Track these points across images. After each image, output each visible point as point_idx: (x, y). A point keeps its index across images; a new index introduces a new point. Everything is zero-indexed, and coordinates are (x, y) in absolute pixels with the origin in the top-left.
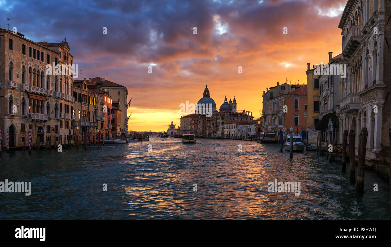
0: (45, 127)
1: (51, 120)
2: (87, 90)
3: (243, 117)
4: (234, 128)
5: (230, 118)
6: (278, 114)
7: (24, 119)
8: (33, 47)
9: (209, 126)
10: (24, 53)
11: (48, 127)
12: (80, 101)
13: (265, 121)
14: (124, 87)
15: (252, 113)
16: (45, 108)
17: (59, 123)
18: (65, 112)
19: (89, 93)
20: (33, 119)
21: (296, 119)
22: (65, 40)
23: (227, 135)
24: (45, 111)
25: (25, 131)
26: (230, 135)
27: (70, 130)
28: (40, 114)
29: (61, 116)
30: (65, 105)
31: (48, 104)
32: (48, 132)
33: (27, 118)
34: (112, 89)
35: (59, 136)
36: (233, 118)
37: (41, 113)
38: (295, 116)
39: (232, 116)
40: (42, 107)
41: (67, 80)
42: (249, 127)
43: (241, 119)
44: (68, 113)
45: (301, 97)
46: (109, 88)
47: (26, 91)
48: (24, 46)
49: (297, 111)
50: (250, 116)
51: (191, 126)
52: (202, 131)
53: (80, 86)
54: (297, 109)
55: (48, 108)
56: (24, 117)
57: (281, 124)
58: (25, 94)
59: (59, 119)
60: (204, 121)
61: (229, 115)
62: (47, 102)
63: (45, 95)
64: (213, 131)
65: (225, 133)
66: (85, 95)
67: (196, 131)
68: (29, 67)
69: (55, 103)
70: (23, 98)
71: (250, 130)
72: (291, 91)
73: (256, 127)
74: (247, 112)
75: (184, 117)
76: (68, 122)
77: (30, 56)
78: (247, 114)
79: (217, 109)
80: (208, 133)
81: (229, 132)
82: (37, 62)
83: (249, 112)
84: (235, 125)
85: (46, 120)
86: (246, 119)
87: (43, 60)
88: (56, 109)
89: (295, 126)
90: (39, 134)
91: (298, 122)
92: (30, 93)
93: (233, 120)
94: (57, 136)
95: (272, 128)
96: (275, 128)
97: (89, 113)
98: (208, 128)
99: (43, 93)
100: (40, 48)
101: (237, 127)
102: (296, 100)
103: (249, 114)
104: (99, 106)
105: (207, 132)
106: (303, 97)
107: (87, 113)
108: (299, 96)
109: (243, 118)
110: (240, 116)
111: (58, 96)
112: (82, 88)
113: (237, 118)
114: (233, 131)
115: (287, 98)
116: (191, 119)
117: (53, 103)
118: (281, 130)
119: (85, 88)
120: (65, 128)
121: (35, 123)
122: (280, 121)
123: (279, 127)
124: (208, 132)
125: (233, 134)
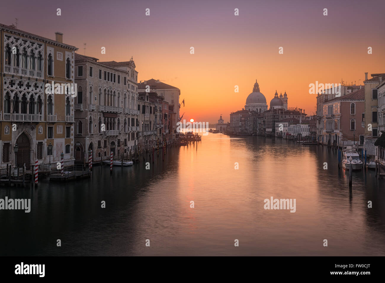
0: (117, 141)
1: (121, 134)
2: (149, 101)
4: (286, 127)
5: (282, 116)
6: (333, 118)
7: (100, 137)
8: (108, 71)
9: (259, 124)
10: (100, 78)
11: (119, 141)
12: (144, 112)
13: (319, 123)
14: (177, 88)
15: (304, 110)
16: (116, 124)
17: (127, 136)
18: (132, 126)
19: (150, 103)
20: (108, 136)
21: (353, 124)
22: (132, 59)
23: (279, 133)
24: (116, 127)
25: (101, 147)
26: (281, 133)
27: (135, 141)
28: (112, 131)
29: (129, 130)
30: (132, 119)
31: (119, 120)
32: (119, 146)
33: (103, 135)
34: (166, 90)
35: (127, 149)
36: (285, 116)
37: (113, 129)
38: (352, 120)
39: (284, 114)
40: (114, 123)
41: (133, 96)
42: (302, 127)
43: (294, 116)
44: (134, 126)
45: (358, 101)
46: (163, 89)
47: (102, 112)
48: (100, 71)
49: (354, 115)
50: (303, 114)
51: (241, 123)
52: (252, 128)
53: (143, 98)
54: (354, 113)
55: (119, 123)
56: (100, 134)
57: (336, 129)
58: (102, 114)
59: (127, 133)
60: (254, 118)
61: (281, 113)
62: (118, 118)
63: (117, 112)
64: (264, 129)
66: (147, 106)
67: (246, 128)
68: (104, 89)
69: (124, 118)
70: (100, 117)
71: (303, 130)
72: (347, 93)
73: (309, 127)
74: (299, 109)
75: (233, 113)
76: (134, 134)
77: (105, 79)
78: (299, 111)
79: (267, 104)
80: (258, 131)
82: (111, 83)
83: (301, 110)
84: (287, 123)
85: (118, 135)
86: (299, 116)
87: (114, 82)
88: (125, 123)
89: (352, 131)
90: (112, 148)
91: (355, 126)
92: (105, 112)
93: (285, 117)
94: (126, 148)
95: (326, 132)
96: (330, 132)
97: (151, 123)
98: (258, 125)
99: (115, 111)
100: (113, 70)
101: (289, 126)
102: (353, 105)
103: (301, 112)
104: (158, 114)
105: (257, 129)
106: (360, 101)
107: (148, 122)
108: (356, 100)
110: (292, 113)
111: (126, 112)
112: (144, 100)
113: (289, 116)
114: (285, 130)
115: (343, 102)
116: (241, 116)
117: (122, 118)
118: (336, 135)
119: (147, 100)
120: (132, 140)
121: (109, 139)
122: (336, 125)
123: (334, 131)
124: (259, 129)
125: (285, 133)
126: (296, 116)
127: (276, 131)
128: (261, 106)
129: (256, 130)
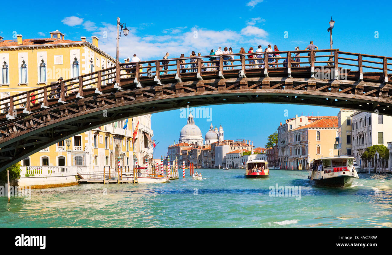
3: (244, 146)
5: (232, 148)
6: (301, 145)
9: (205, 156)
21: (318, 149)
23: (230, 164)
26: (233, 165)
36: (235, 148)
39: (233, 145)
43: (243, 148)
50: (251, 146)
51: (182, 156)
52: (197, 161)
57: (304, 154)
61: (231, 144)
64: (212, 161)
65: (228, 163)
73: (267, 156)
75: (171, 147)
81: (233, 162)
86: (247, 148)
89: (317, 155)
91: (320, 151)
95: (293, 158)
96: (297, 157)
102: (318, 132)
103: (249, 144)
109: (244, 148)
113: (239, 148)
116: (182, 149)
118: (304, 160)
122: (304, 150)
123: (302, 156)
125: (237, 164)
126: (245, 148)
127: (226, 162)
128: (197, 140)
129: (201, 163)
